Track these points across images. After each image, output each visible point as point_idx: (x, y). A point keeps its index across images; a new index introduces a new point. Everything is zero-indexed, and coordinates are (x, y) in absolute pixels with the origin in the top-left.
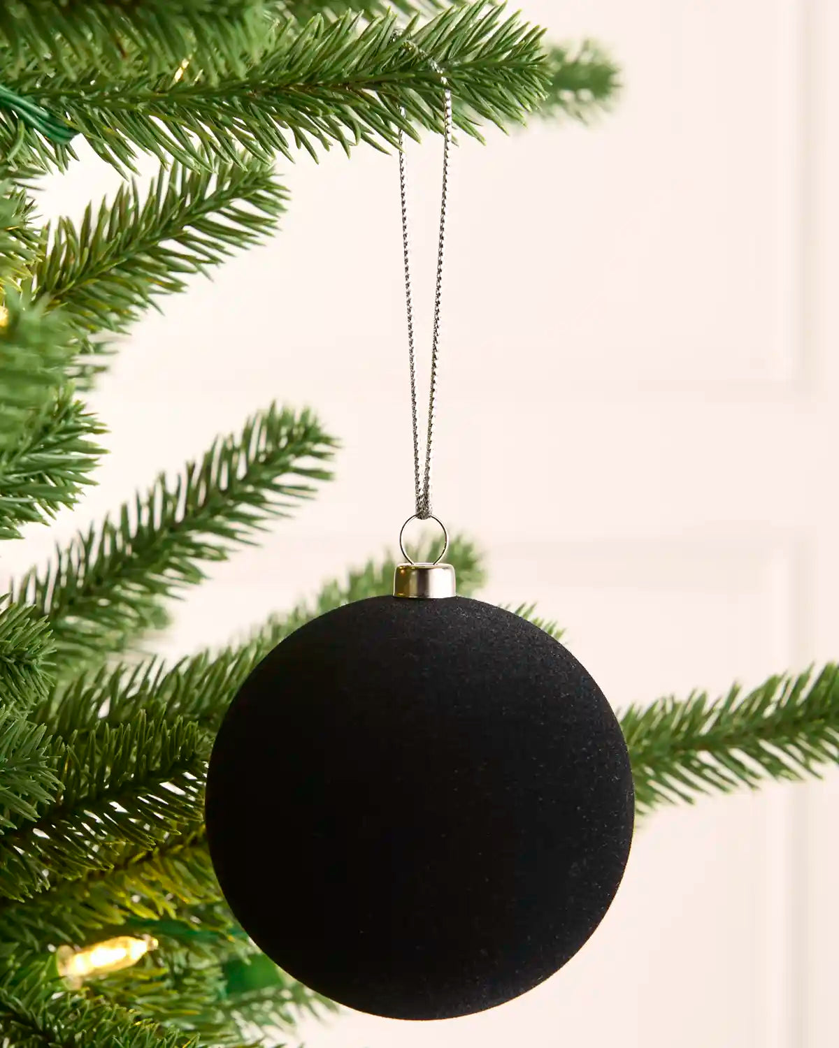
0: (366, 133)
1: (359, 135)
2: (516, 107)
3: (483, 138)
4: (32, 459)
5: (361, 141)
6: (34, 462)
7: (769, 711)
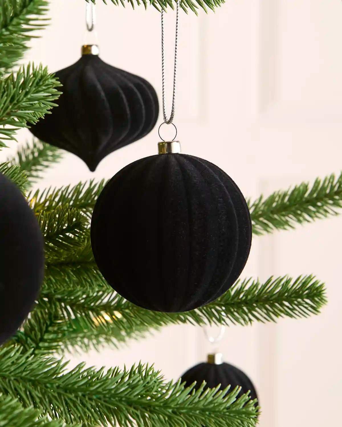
0: (155, 3)
1: (152, 3)
2: (212, 4)
3: (197, 13)
4: (32, 96)
5: (152, 5)
6: (33, 97)
7: (274, 205)
